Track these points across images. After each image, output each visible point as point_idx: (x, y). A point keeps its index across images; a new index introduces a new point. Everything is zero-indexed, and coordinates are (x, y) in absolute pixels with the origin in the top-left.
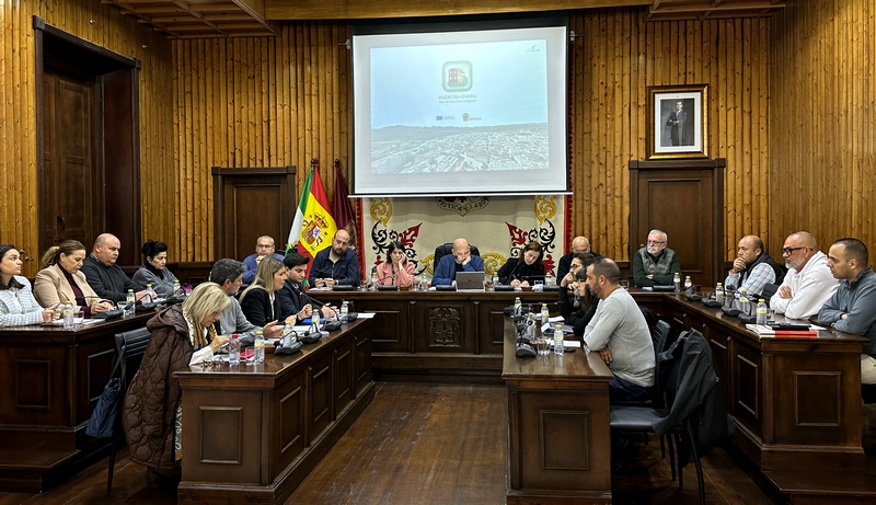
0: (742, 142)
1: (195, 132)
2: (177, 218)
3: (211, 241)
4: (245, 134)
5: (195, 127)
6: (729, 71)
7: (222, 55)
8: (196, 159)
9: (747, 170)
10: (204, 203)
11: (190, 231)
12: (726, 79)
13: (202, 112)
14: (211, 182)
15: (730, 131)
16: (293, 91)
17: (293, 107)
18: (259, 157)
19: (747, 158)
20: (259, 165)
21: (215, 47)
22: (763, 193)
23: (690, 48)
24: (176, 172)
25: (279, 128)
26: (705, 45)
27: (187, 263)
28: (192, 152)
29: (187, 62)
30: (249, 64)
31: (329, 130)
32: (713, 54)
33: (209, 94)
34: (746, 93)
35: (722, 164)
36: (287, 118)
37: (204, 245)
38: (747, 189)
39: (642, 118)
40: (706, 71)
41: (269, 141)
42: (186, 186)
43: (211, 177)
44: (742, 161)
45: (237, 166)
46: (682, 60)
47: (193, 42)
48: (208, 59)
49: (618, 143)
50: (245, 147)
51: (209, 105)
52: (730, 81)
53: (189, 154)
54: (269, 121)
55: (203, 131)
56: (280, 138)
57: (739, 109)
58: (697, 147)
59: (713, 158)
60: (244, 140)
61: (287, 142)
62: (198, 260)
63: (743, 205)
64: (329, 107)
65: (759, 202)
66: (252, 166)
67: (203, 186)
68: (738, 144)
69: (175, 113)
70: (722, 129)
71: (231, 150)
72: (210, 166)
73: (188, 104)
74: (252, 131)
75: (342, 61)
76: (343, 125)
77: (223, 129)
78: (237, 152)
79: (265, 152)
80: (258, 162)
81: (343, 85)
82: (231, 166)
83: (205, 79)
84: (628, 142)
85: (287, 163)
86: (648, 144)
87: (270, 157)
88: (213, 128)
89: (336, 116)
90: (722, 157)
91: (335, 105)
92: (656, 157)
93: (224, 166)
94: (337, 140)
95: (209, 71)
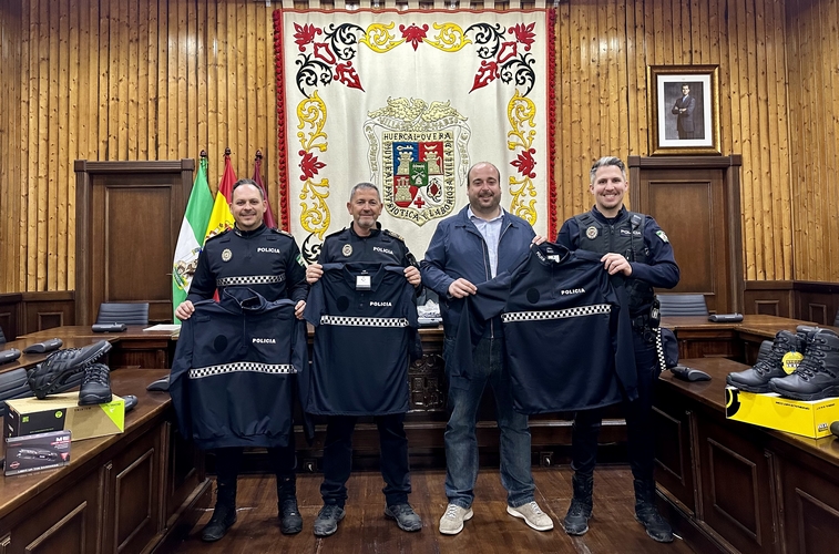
0: (759, 135)
1: (52, 114)
2: (23, 230)
3: (72, 262)
4: (123, 117)
5: (53, 106)
6: (741, 51)
7: (94, 10)
8: (53, 150)
9: (765, 169)
10: (62, 210)
11: (41, 249)
12: (737, 60)
13: (63, 85)
14: (73, 182)
15: (745, 122)
16: (191, 60)
17: (192, 81)
18: (142, 147)
19: (764, 155)
20: (142, 158)
22: (785, 197)
23: (695, 21)
24: (24, 168)
25: (172, 106)
26: (712, 19)
27: (36, 294)
28: (47, 140)
29: (44, 18)
30: (132, 22)
31: (241, 111)
32: (722, 30)
33: (74, 61)
34: (761, 77)
35: (737, 161)
36: (182, 95)
37: (61, 267)
38: (766, 192)
39: (642, 105)
40: (714, 49)
41: (156, 126)
42: (36, 186)
43: (73, 175)
44: (760, 159)
45: (111, 160)
46: (686, 35)
48: (74, 16)
49: (614, 135)
50: (122, 134)
51: (74, 76)
52: (742, 62)
53: (42, 143)
54: (157, 98)
55: (63, 113)
56: (172, 122)
57: (753, 97)
58: (707, 142)
59: (726, 155)
60: (122, 125)
61: (182, 126)
62: (51, 288)
63: (762, 211)
64: (241, 81)
65: (780, 209)
66: (132, 159)
67: (62, 187)
68: (755, 137)
69: (23, 87)
71: (103, 137)
72: (72, 159)
73: (43, 74)
74: (133, 112)
75: (260, 22)
76: (261, 105)
77: (92, 110)
78: (112, 141)
79: (151, 140)
80: (141, 153)
81: (261, 54)
82: (102, 159)
83: (68, 42)
84: (626, 134)
85: (182, 157)
86: (650, 136)
87: (157, 146)
88: (77, 107)
89: (251, 94)
90: (736, 153)
91: (250, 80)
92: (661, 152)
93: (93, 159)
94: (252, 125)
95: (74, 32)
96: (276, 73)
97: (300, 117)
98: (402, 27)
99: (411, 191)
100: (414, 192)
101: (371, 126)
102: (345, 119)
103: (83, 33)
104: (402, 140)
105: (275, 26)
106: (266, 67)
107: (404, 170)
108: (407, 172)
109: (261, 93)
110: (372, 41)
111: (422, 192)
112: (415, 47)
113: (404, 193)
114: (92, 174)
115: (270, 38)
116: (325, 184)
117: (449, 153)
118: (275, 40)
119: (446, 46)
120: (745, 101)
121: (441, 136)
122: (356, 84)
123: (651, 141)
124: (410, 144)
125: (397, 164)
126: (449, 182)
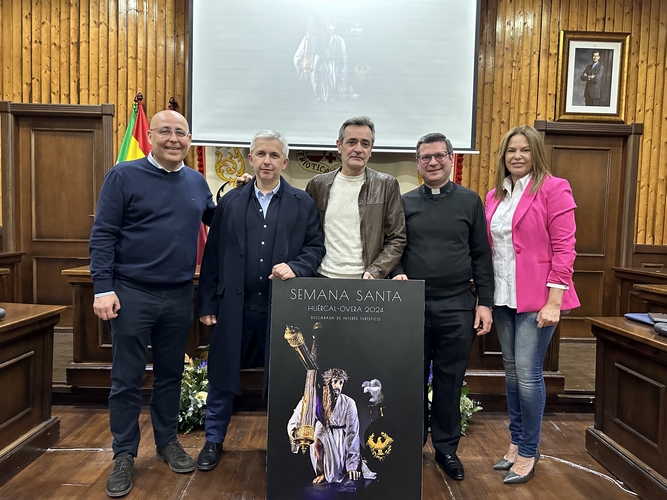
0: (662, 106)
4: (45, 59)
6: (653, 21)
9: (665, 139)
15: (650, 91)
16: (112, 5)
17: (112, 26)
18: (64, 91)
20: (64, 102)
25: (92, 51)
31: (160, 59)
35: (639, 130)
36: (103, 40)
38: (663, 161)
39: (552, 71)
40: (627, 18)
41: (78, 70)
44: (660, 129)
46: (602, 2)
49: (523, 99)
50: (45, 77)
52: (653, 32)
54: (78, 44)
56: (93, 67)
57: (660, 67)
58: (612, 109)
59: (629, 123)
60: (44, 68)
61: (103, 71)
63: (657, 179)
66: (55, 102)
68: (658, 107)
70: (641, 88)
71: (27, 79)
74: (55, 56)
77: (16, 52)
78: (35, 83)
79: (73, 84)
80: (63, 97)
82: (26, 101)
84: (535, 98)
85: (102, 101)
86: (558, 101)
87: (79, 91)
89: (170, 41)
90: (639, 121)
92: (567, 117)
93: (17, 101)
94: (170, 73)
114: (17, 116)
120: (652, 71)
123: (558, 106)
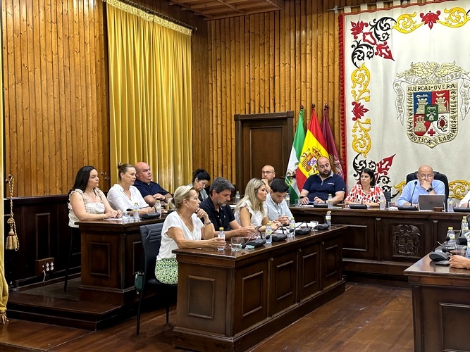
1: (223, 89)
2: (211, 152)
3: (234, 169)
4: (257, 88)
5: (223, 85)
7: (242, 29)
8: (224, 109)
10: (229, 141)
11: (220, 162)
13: (228, 73)
14: (233, 126)
16: (292, 52)
17: (292, 65)
18: (267, 105)
20: (267, 112)
21: (237, 23)
24: (211, 119)
25: (282, 81)
28: (221, 104)
29: (218, 37)
30: (261, 33)
31: (319, 81)
33: (233, 60)
36: (287, 73)
37: (229, 173)
41: (274, 93)
42: (217, 129)
43: (233, 122)
45: (252, 113)
47: (222, 21)
48: (232, 33)
50: (257, 98)
51: (233, 68)
53: (219, 105)
54: (274, 77)
55: (228, 88)
56: (282, 90)
60: (257, 93)
61: (287, 92)
64: (319, 62)
66: (262, 112)
67: (229, 129)
69: (210, 75)
71: (247, 101)
72: (233, 114)
73: (219, 68)
74: (262, 86)
75: (331, 24)
76: (331, 76)
77: (242, 86)
78: (252, 102)
79: (271, 101)
80: (266, 109)
81: (331, 44)
82: (247, 113)
83: (230, 49)
85: (287, 110)
87: (274, 104)
88: (235, 85)
89: (325, 69)
91: (325, 60)
93: (243, 113)
94: (325, 88)
95: (233, 42)
96: (340, 55)
97: (353, 81)
98: (421, 15)
99: (425, 124)
100: (427, 125)
101: (399, 83)
102: (382, 80)
103: (237, 43)
104: (420, 91)
105: (339, 25)
106: (334, 51)
107: (421, 110)
108: (423, 112)
109: (331, 68)
110: (401, 26)
111: (434, 125)
112: (431, 27)
113: (421, 126)
114: (243, 122)
115: (337, 33)
116: (368, 122)
117: (454, 98)
118: (340, 34)
119: (453, 24)
121: (448, 86)
122: (389, 57)
124: (425, 93)
125: (416, 107)
126: (454, 118)
